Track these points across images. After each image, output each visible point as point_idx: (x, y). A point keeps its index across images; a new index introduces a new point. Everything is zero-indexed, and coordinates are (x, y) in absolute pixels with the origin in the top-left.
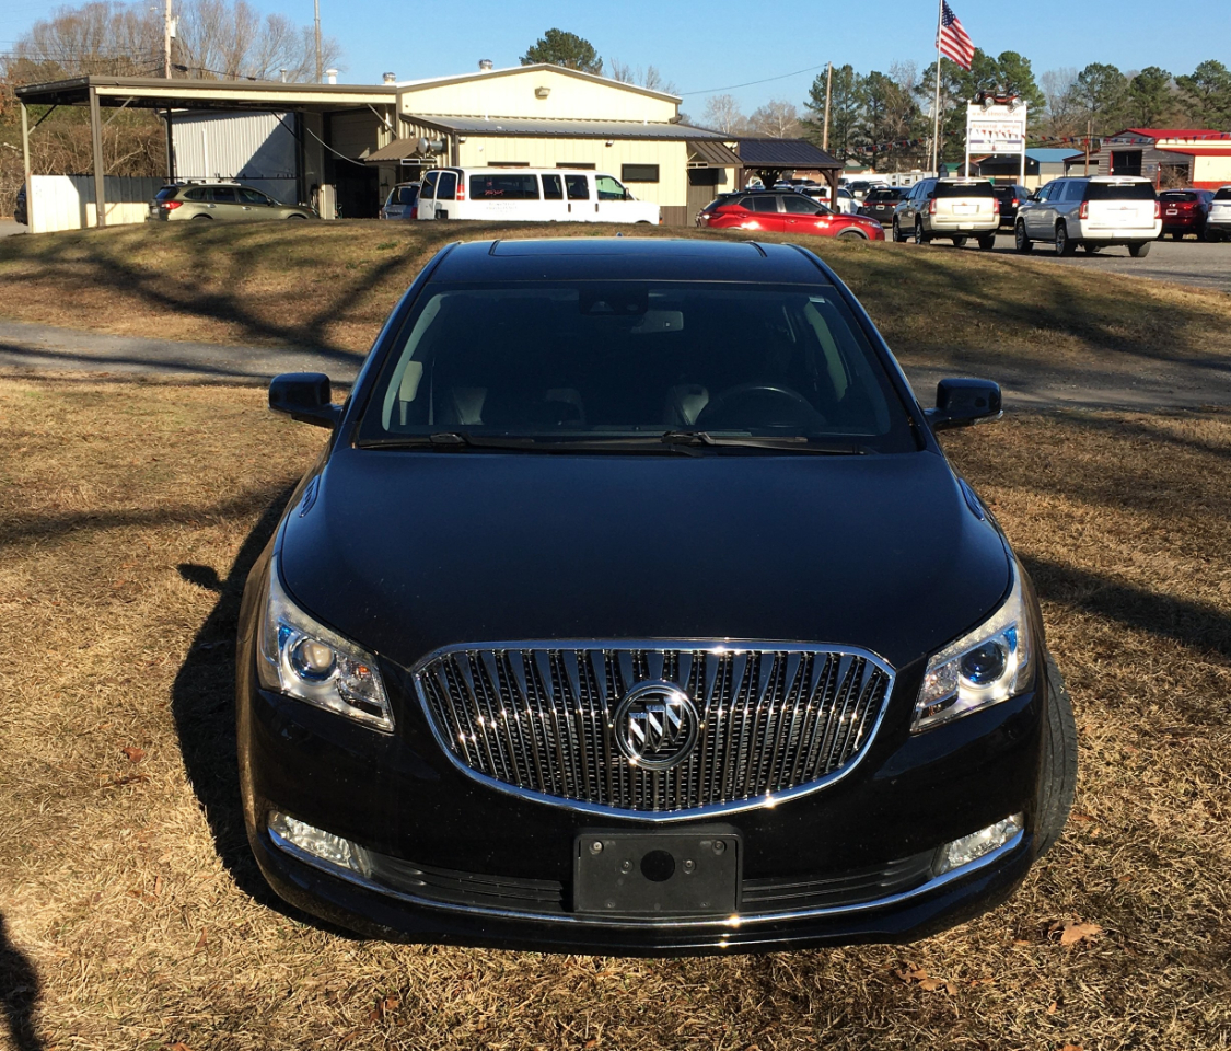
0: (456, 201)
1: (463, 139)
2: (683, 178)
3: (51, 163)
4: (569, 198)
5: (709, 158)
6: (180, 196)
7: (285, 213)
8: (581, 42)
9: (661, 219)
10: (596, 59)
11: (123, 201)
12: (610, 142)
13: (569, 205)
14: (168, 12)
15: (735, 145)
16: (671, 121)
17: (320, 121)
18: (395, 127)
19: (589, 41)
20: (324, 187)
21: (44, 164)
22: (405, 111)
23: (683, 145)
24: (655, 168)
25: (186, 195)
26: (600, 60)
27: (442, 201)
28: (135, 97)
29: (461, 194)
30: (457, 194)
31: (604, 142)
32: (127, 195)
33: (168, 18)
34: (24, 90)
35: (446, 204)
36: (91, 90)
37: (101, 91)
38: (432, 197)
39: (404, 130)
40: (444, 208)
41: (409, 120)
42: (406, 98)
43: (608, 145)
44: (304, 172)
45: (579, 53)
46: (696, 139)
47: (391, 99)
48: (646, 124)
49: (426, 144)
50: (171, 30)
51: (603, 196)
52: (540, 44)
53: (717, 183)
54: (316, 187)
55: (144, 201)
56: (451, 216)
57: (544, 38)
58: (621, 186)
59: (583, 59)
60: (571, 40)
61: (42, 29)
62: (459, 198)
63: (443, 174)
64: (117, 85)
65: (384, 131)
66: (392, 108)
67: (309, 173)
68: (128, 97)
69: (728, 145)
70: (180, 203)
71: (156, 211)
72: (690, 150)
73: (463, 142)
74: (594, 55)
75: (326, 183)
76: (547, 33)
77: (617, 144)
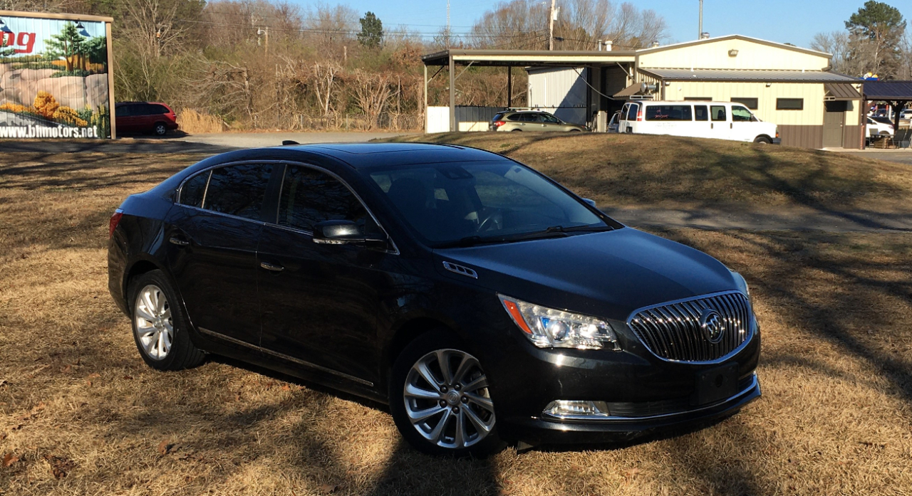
0: (636, 122)
1: (667, 83)
2: (821, 107)
3: (471, 99)
4: (713, 120)
5: (837, 94)
6: (505, 118)
7: (568, 129)
8: (891, 9)
9: (777, 133)
10: (902, 21)
11: (480, 121)
12: (769, 84)
13: (712, 125)
14: (553, 5)
15: (860, 85)
16: (824, 70)
17: (599, 72)
18: (634, 77)
19: (898, 9)
20: (599, 113)
21: (468, 99)
22: (640, 66)
23: (821, 86)
24: (801, 101)
25: (509, 118)
26: (905, 22)
27: (630, 121)
28: (475, 61)
29: (640, 117)
30: (637, 117)
31: (765, 84)
32: (482, 118)
33: (553, 9)
34: (425, 58)
35: (632, 123)
36: (450, 57)
37: (455, 58)
38: (625, 119)
39: (639, 77)
40: (630, 126)
41: (642, 71)
42: (642, 58)
43: (767, 86)
44: (591, 104)
45: (889, 17)
46: (832, 82)
47: (632, 59)
48: (803, 72)
49: (645, 86)
50: (554, 16)
51: (736, 118)
52: (860, 12)
53: (846, 110)
54: (596, 113)
55: (486, 121)
56: (634, 131)
57: (864, 7)
58: (749, 113)
59: (892, 21)
60: (884, 7)
61: (489, 17)
62: (639, 120)
63: (632, 105)
64: (465, 54)
65: (630, 78)
66: (633, 64)
67: (593, 104)
68: (471, 61)
69: (855, 85)
70: (505, 122)
71: (491, 127)
72: (826, 89)
73: (668, 85)
74: (901, 18)
75: (601, 110)
76: (866, 4)
77: (773, 85)
